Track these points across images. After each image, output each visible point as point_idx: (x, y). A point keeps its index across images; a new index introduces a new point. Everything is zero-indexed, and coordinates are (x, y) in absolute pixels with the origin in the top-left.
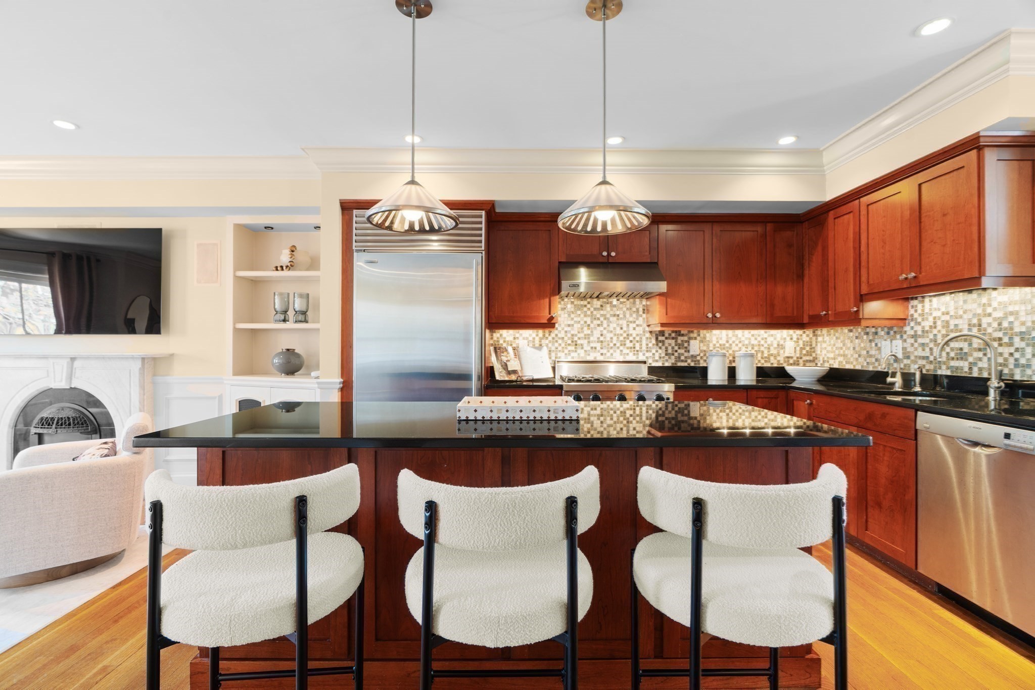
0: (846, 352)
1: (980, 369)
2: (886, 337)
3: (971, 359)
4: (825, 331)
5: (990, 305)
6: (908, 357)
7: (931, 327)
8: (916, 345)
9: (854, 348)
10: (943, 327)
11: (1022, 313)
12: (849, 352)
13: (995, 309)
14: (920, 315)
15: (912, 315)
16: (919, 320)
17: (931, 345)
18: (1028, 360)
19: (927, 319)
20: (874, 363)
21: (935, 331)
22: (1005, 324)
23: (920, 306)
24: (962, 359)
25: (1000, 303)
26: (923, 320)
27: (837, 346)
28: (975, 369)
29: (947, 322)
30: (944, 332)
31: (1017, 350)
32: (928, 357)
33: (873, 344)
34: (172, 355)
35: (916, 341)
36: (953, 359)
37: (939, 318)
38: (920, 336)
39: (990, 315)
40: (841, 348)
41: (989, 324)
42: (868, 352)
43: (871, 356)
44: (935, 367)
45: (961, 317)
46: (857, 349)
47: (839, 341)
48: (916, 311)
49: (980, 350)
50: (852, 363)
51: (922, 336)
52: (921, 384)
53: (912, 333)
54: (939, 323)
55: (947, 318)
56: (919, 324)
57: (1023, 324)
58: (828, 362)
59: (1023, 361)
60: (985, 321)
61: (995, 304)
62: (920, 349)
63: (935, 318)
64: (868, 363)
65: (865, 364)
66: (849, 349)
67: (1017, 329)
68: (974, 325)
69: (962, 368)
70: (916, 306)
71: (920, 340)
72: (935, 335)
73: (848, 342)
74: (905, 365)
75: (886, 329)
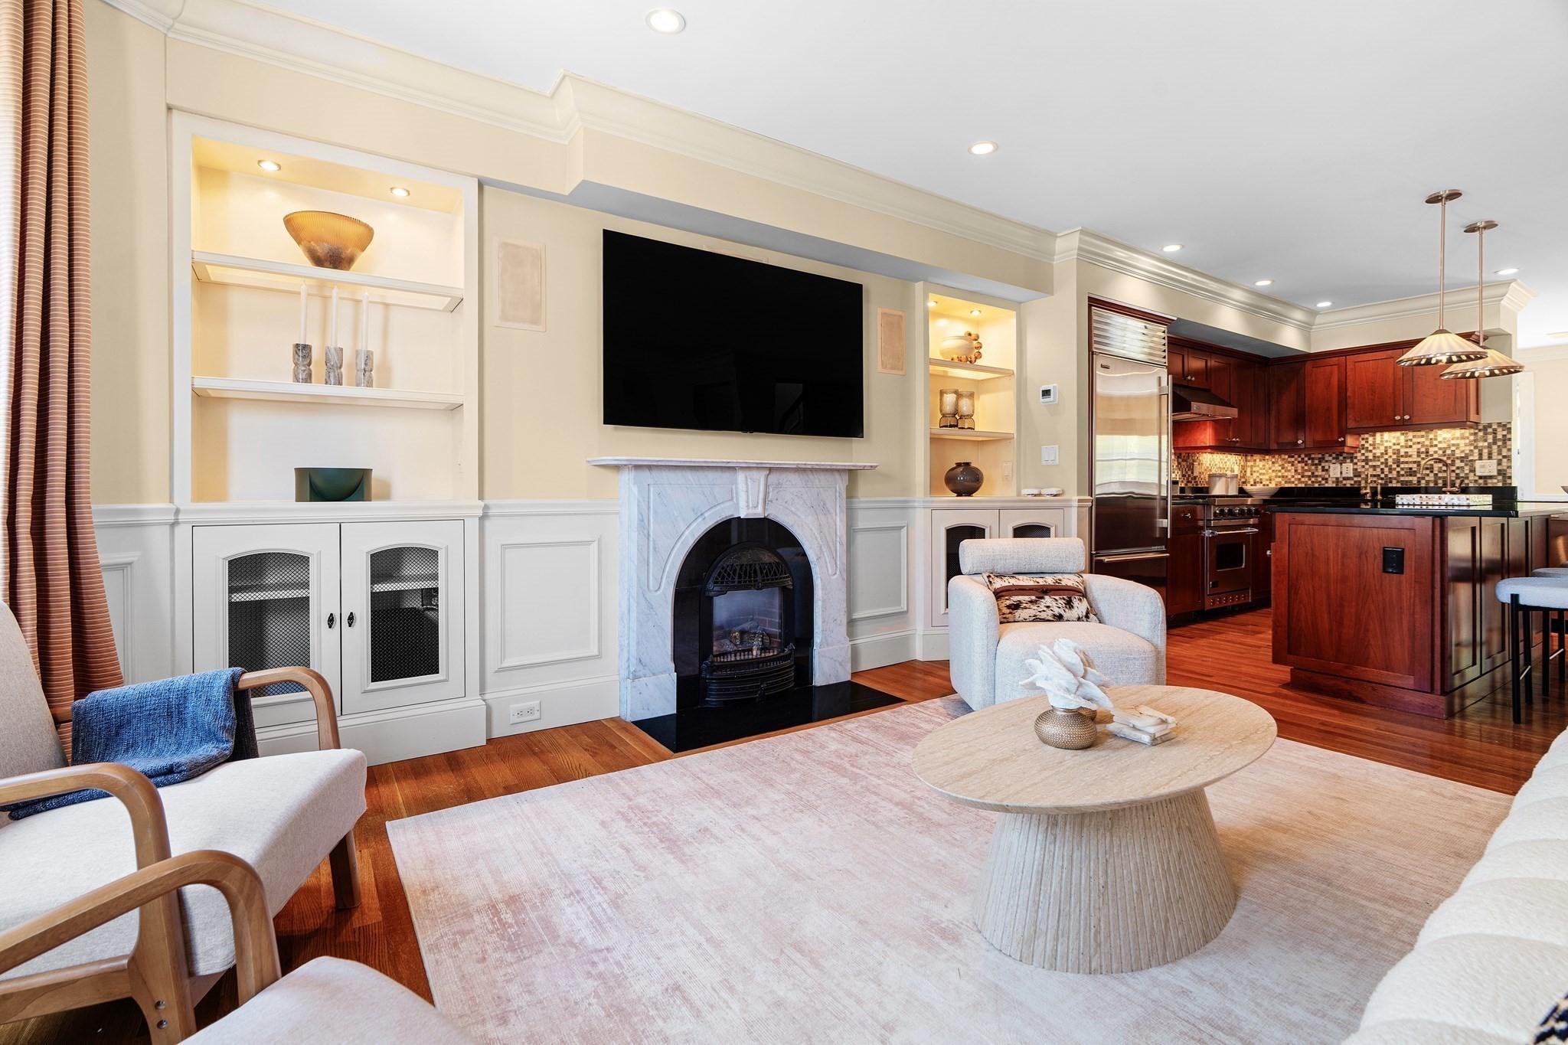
0: (1286, 474)
1: (1428, 482)
2: (1334, 461)
3: (1419, 475)
4: (1257, 457)
5: (1436, 439)
6: (1360, 476)
7: (1382, 454)
8: (1367, 467)
9: (1296, 471)
10: (1394, 454)
11: (1462, 445)
12: (1289, 475)
13: (1440, 442)
14: (1370, 445)
15: (1363, 445)
16: (1370, 448)
17: (1383, 466)
18: (1467, 474)
19: (1379, 448)
20: (1320, 482)
21: (1386, 457)
22: (1448, 452)
23: (1371, 439)
24: (1411, 475)
25: (1445, 439)
26: (1374, 448)
27: (1273, 469)
28: (1423, 482)
29: (1398, 450)
30: (1395, 457)
31: (1458, 468)
32: (1379, 475)
33: (1320, 467)
35: (1367, 464)
36: (1403, 475)
37: (1390, 447)
38: (1371, 460)
39: (1436, 446)
40: (1280, 471)
41: (1436, 452)
42: (1313, 473)
43: (1317, 476)
44: (1386, 482)
45: (1411, 447)
46: (1299, 471)
47: (1276, 465)
48: (1367, 442)
49: (1427, 469)
50: (1293, 482)
51: (1374, 461)
52: (1382, 494)
53: (1363, 458)
54: (1390, 451)
55: (1398, 447)
56: (1371, 451)
57: (1463, 451)
58: (1261, 483)
59: (1462, 475)
60: (1432, 450)
61: (1440, 439)
62: (1371, 470)
63: (1386, 447)
64: (1313, 482)
65: (1310, 482)
66: (1289, 471)
67: (1458, 454)
68: (1423, 453)
69: (1411, 481)
70: (1367, 439)
71: (1370, 463)
72: (1386, 459)
73: (1289, 467)
74: (1355, 482)
75: (1334, 455)
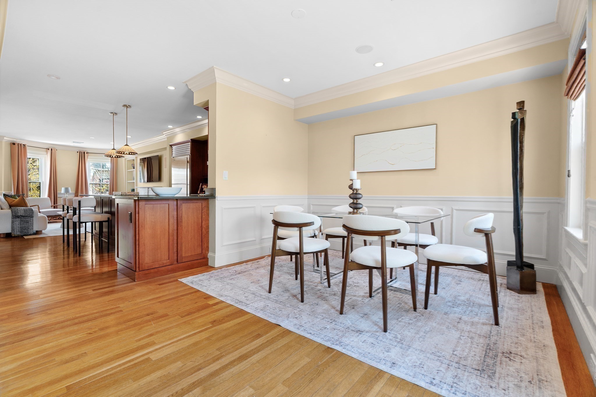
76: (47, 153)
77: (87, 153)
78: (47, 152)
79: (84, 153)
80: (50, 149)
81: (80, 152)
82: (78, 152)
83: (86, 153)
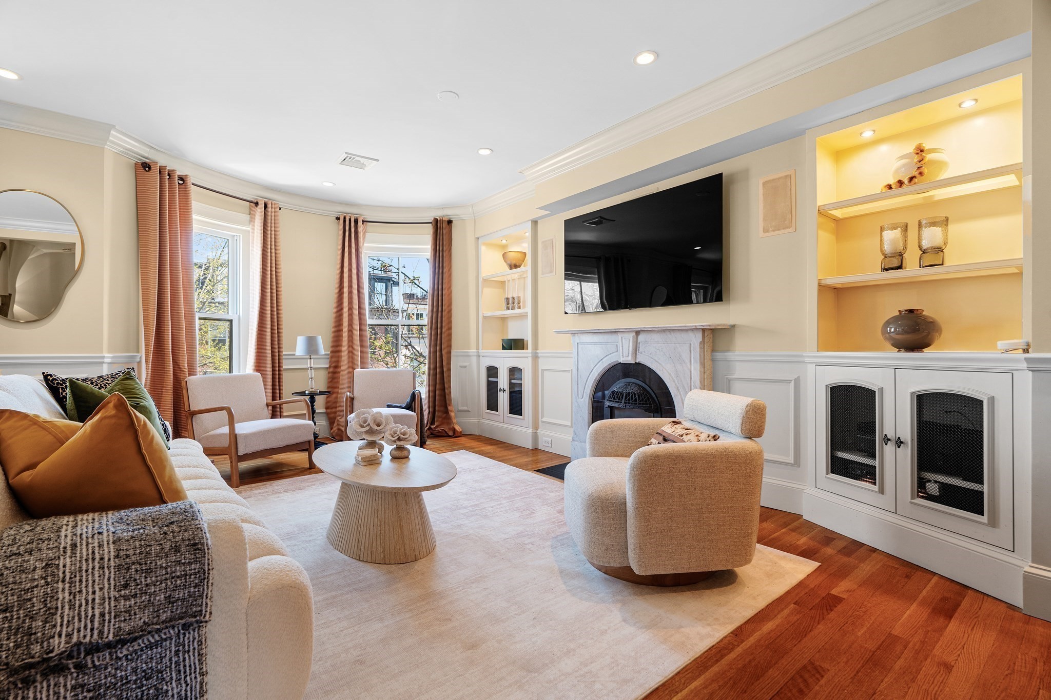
34: (733, 326)
76: (252, 220)
77: (363, 221)
78: (251, 214)
79: (356, 221)
80: (261, 205)
81: (345, 218)
82: (338, 219)
83: (360, 222)
